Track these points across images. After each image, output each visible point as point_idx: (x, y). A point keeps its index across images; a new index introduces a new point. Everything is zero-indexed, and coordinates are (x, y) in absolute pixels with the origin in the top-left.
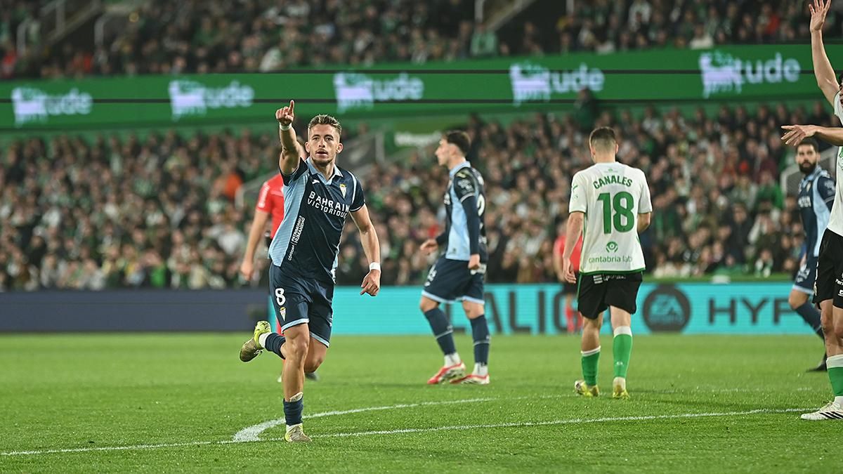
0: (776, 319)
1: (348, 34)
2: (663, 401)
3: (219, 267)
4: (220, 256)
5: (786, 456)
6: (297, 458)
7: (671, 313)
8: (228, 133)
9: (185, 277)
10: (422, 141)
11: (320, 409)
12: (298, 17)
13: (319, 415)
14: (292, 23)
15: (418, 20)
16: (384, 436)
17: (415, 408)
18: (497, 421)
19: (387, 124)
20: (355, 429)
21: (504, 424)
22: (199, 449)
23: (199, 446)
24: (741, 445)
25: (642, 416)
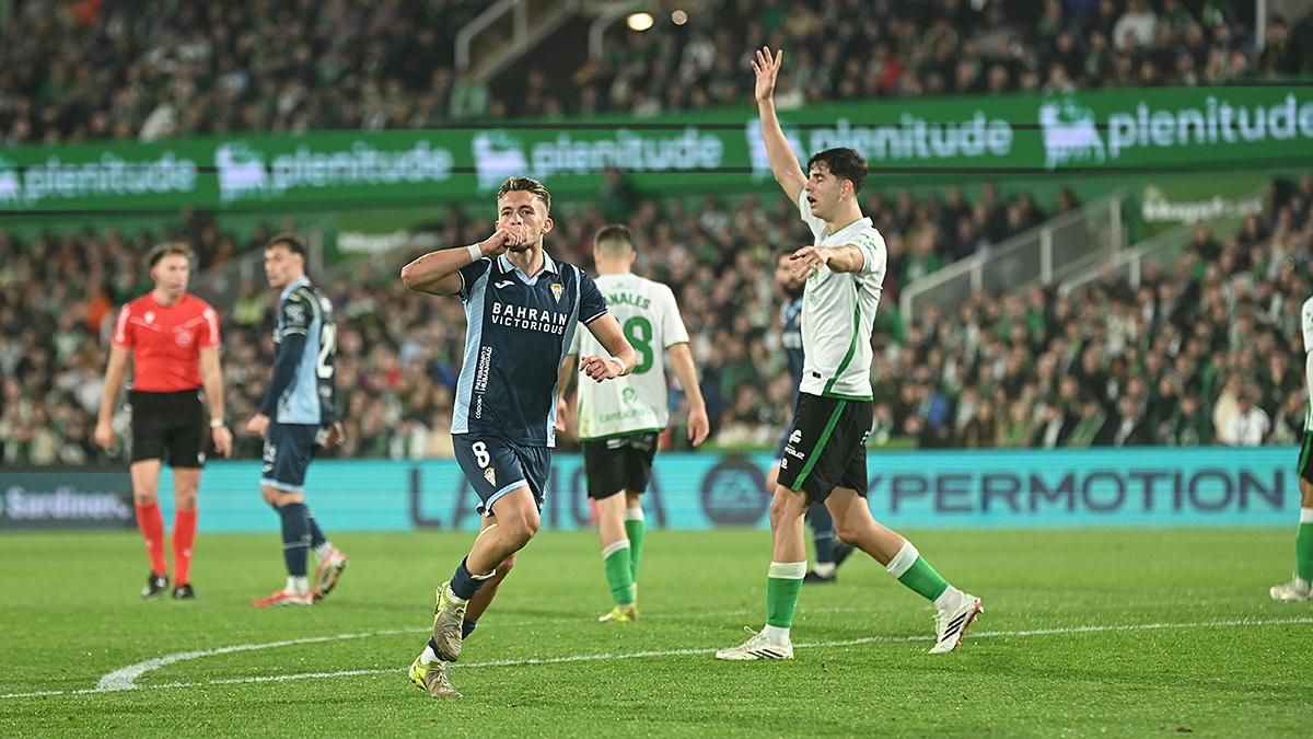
0: (894, 507)
1: (268, 87)
2: (730, 627)
3: (76, 432)
4: (78, 417)
5: (908, 706)
6: (193, 715)
7: (743, 498)
8: (90, 233)
9: (25, 447)
10: (379, 245)
11: (225, 643)
12: (195, 62)
13: (225, 650)
14: (186, 70)
15: (372, 67)
16: (321, 681)
17: (367, 638)
18: (487, 657)
19: (327, 220)
20: (277, 671)
21: (498, 662)
22: (45, 702)
23: (45, 698)
24: (843, 690)
25: (700, 649)
